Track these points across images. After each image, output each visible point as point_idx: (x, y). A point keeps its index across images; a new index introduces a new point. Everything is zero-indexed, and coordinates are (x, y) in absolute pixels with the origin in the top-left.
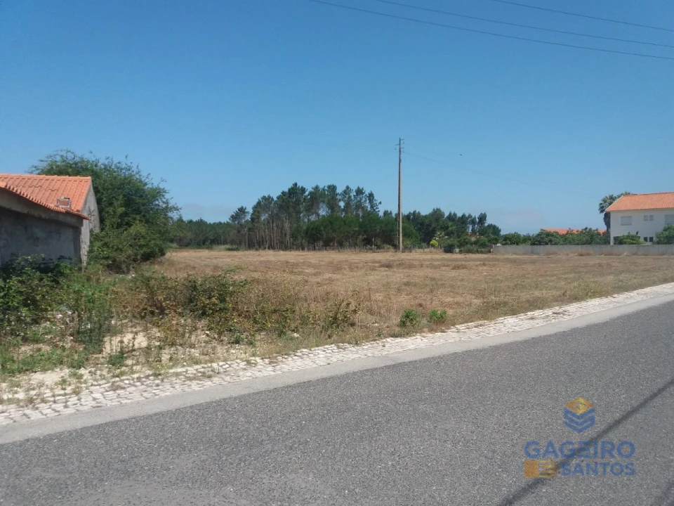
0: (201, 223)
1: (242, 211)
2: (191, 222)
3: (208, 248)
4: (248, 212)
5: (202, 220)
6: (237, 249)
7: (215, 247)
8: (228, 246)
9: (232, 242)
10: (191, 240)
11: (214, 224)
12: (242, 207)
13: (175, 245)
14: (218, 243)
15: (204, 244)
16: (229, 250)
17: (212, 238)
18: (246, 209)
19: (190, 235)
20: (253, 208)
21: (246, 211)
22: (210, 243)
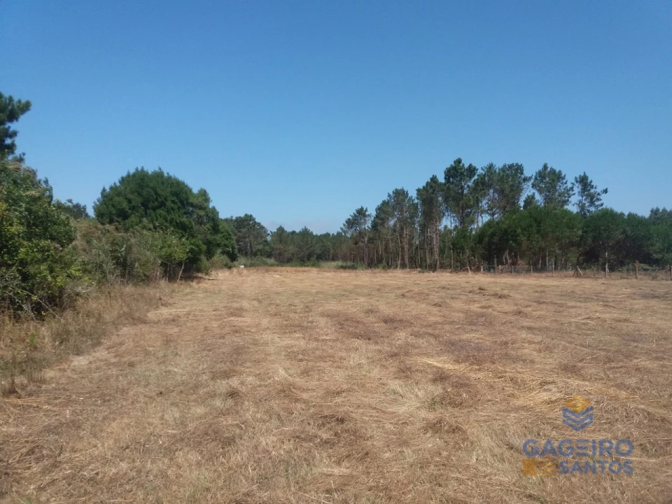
0: (305, 233)
1: (361, 213)
2: (293, 233)
3: (314, 265)
4: (369, 215)
5: (306, 229)
6: (353, 268)
7: (323, 264)
8: (340, 263)
9: (344, 259)
10: (293, 254)
11: (321, 235)
12: (362, 209)
13: (272, 261)
14: (327, 260)
15: (308, 259)
16: (342, 267)
17: (318, 252)
18: (366, 210)
19: (292, 249)
20: (376, 210)
21: (367, 213)
22: (317, 258)
